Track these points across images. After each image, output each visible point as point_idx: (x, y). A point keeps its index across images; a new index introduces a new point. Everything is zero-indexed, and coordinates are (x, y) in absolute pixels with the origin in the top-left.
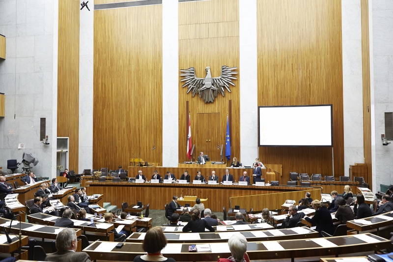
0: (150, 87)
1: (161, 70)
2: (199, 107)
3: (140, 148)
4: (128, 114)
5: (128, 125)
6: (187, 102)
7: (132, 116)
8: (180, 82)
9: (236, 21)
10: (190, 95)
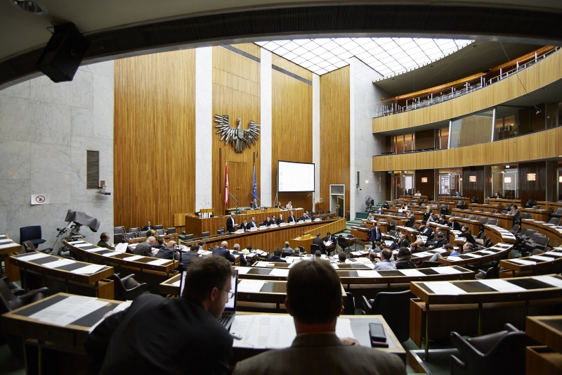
0: (182, 126)
1: (194, 110)
2: (230, 155)
3: (169, 197)
4: (153, 154)
5: (154, 169)
6: (220, 149)
7: (159, 157)
8: (214, 128)
9: (258, 83)
10: (223, 143)
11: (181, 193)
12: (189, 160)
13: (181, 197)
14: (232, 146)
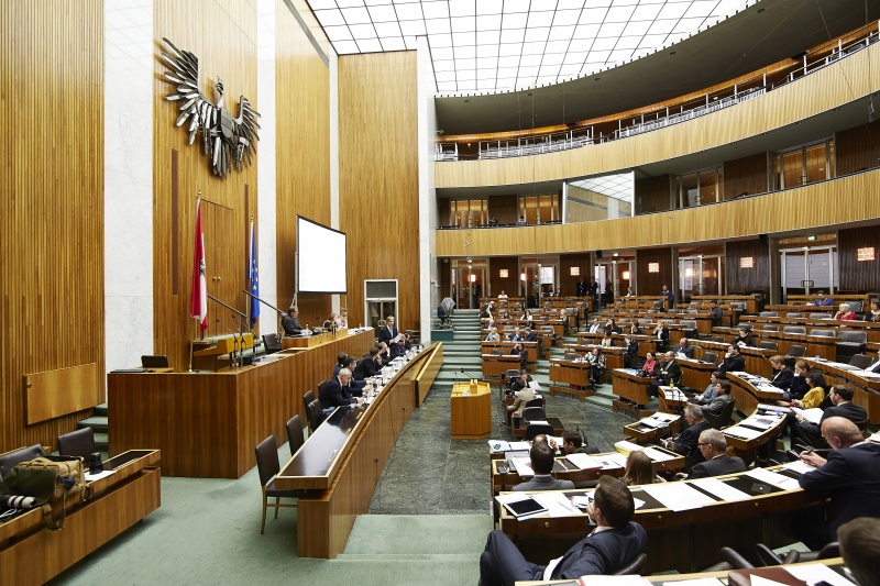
2: (199, 180)
10: (180, 136)
11: (52, 288)
12: (81, 163)
13: (53, 302)
14: (203, 153)
